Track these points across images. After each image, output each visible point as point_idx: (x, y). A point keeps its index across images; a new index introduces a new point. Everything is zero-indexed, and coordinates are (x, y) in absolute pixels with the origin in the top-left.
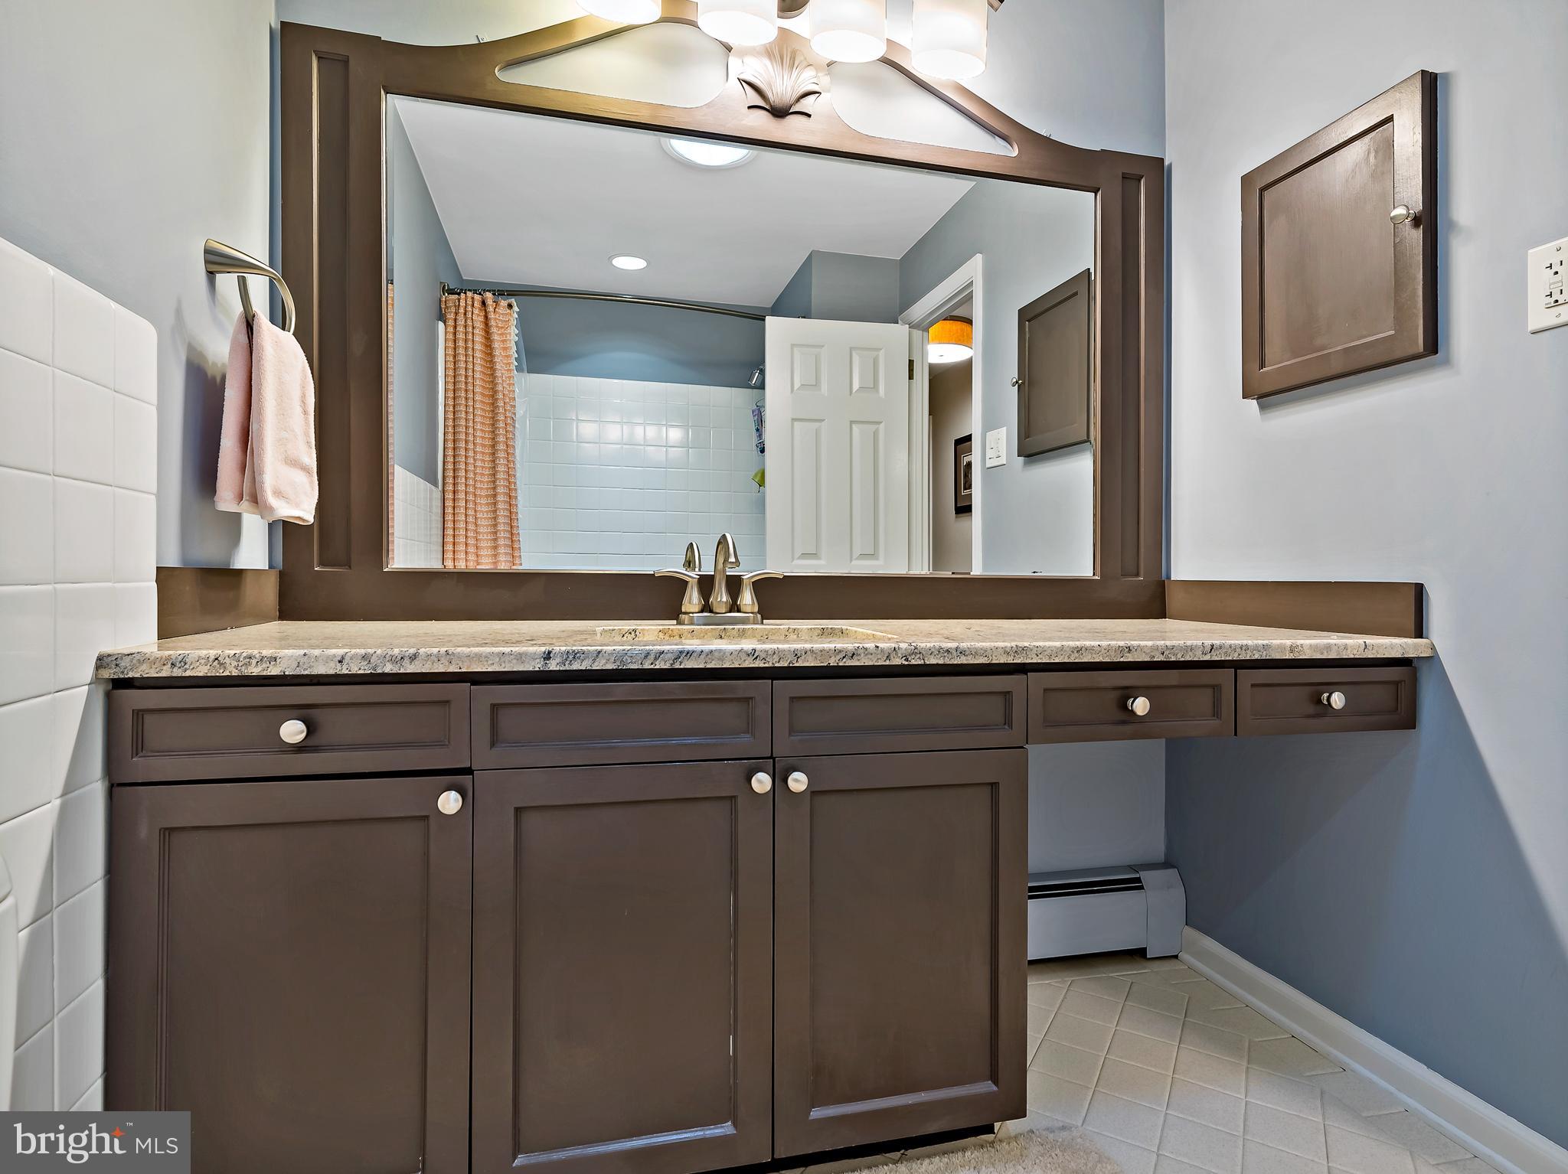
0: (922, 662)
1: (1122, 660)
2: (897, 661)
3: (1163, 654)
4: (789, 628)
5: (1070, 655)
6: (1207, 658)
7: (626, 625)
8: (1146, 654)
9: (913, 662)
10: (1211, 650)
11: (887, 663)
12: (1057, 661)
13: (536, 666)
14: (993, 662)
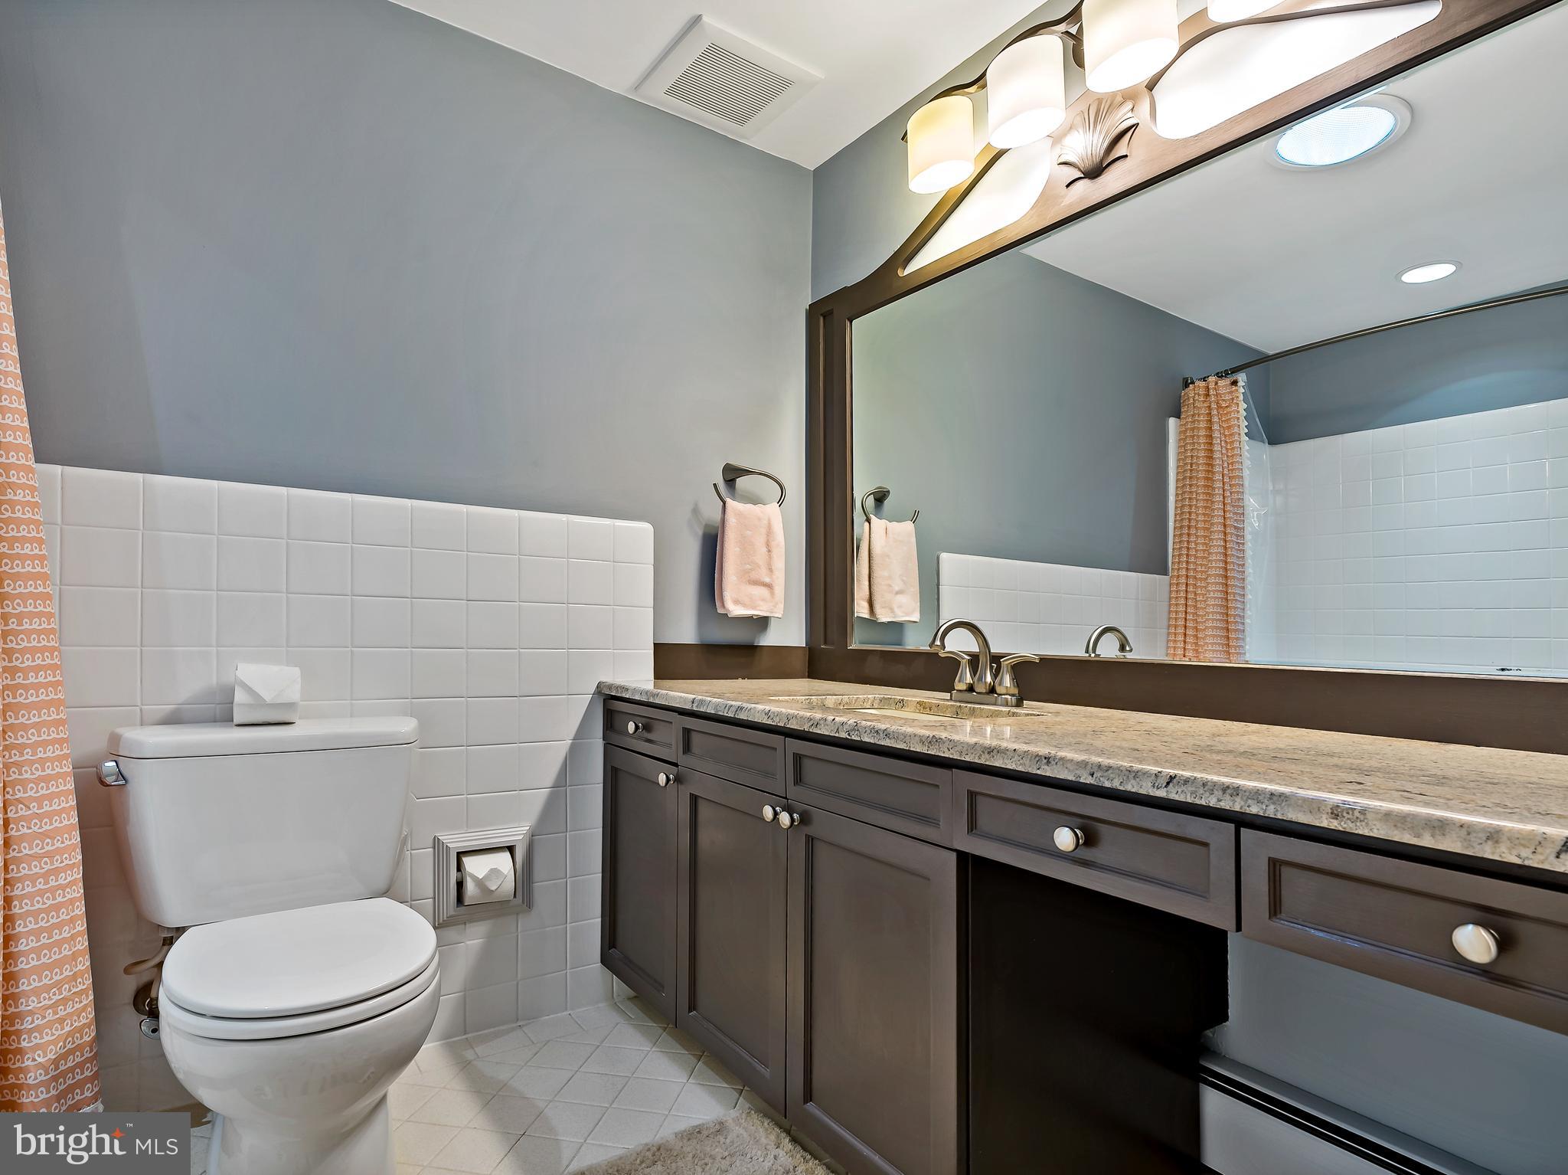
0: (859, 739)
1: (1039, 772)
2: (843, 735)
3: (1092, 775)
4: (1009, 711)
5: (981, 755)
6: (1161, 793)
7: (914, 696)
8: (1069, 770)
9: (853, 738)
10: (1168, 783)
11: (837, 735)
12: (968, 759)
13: (688, 707)
14: (912, 749)
